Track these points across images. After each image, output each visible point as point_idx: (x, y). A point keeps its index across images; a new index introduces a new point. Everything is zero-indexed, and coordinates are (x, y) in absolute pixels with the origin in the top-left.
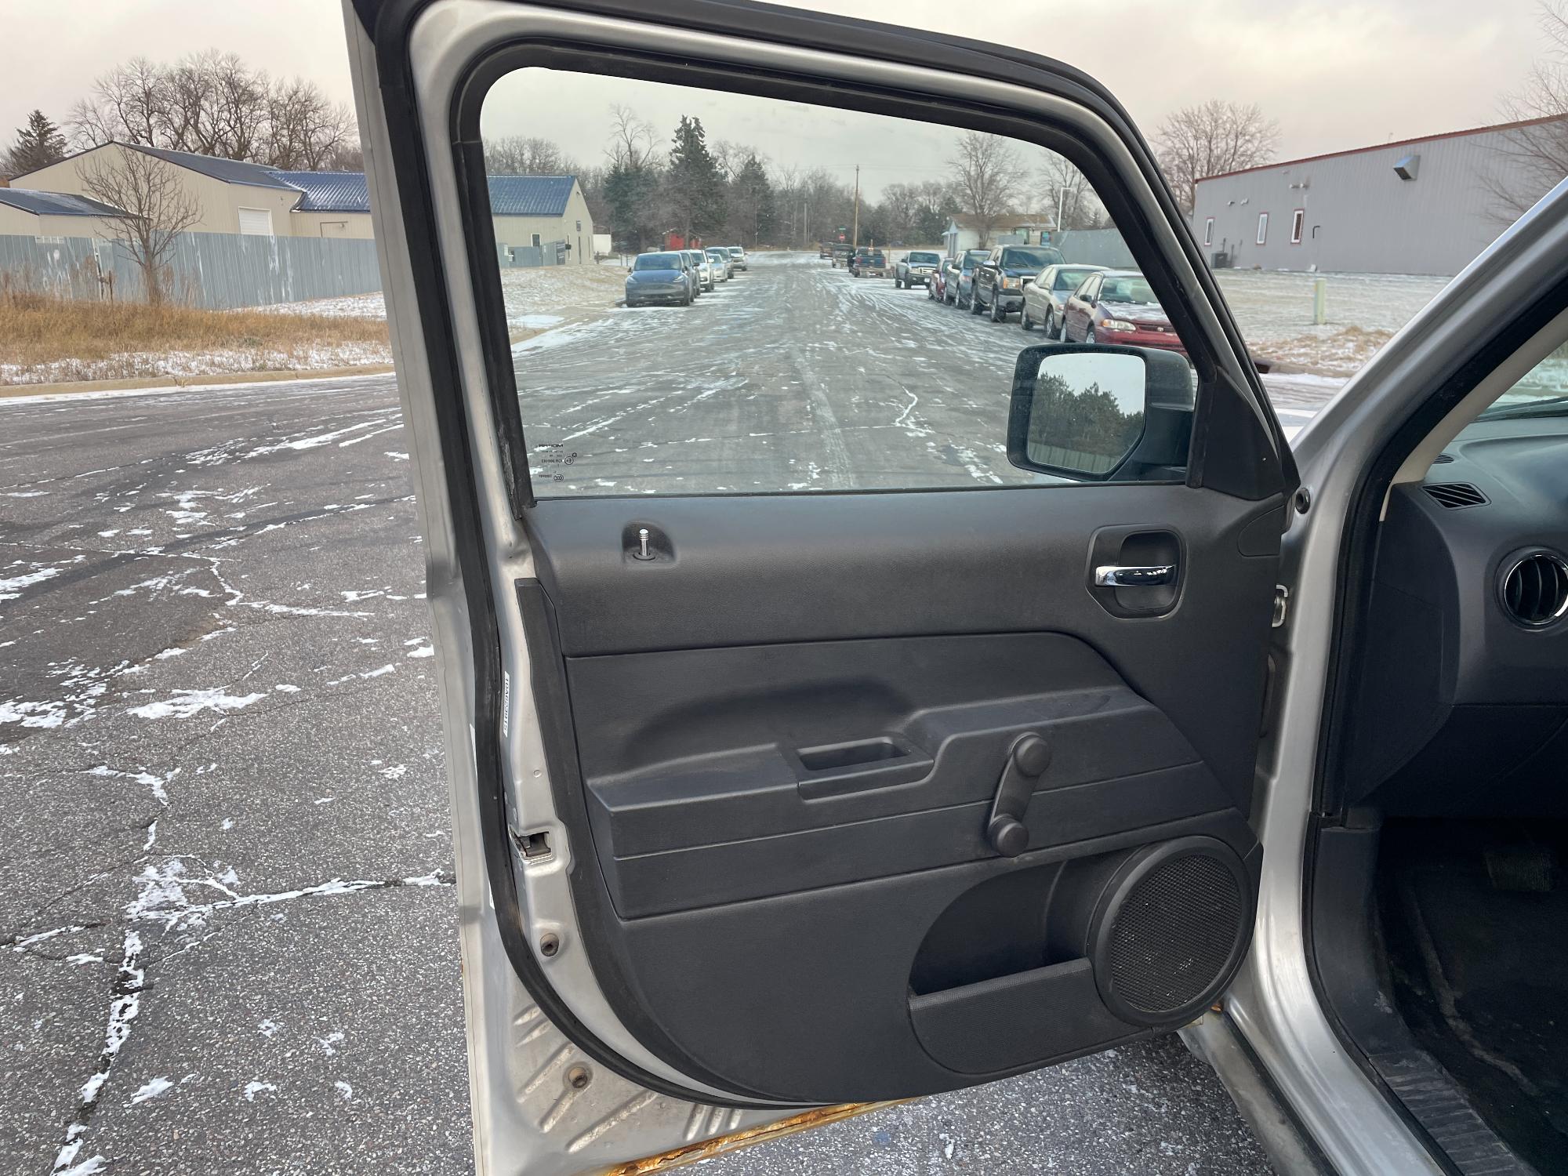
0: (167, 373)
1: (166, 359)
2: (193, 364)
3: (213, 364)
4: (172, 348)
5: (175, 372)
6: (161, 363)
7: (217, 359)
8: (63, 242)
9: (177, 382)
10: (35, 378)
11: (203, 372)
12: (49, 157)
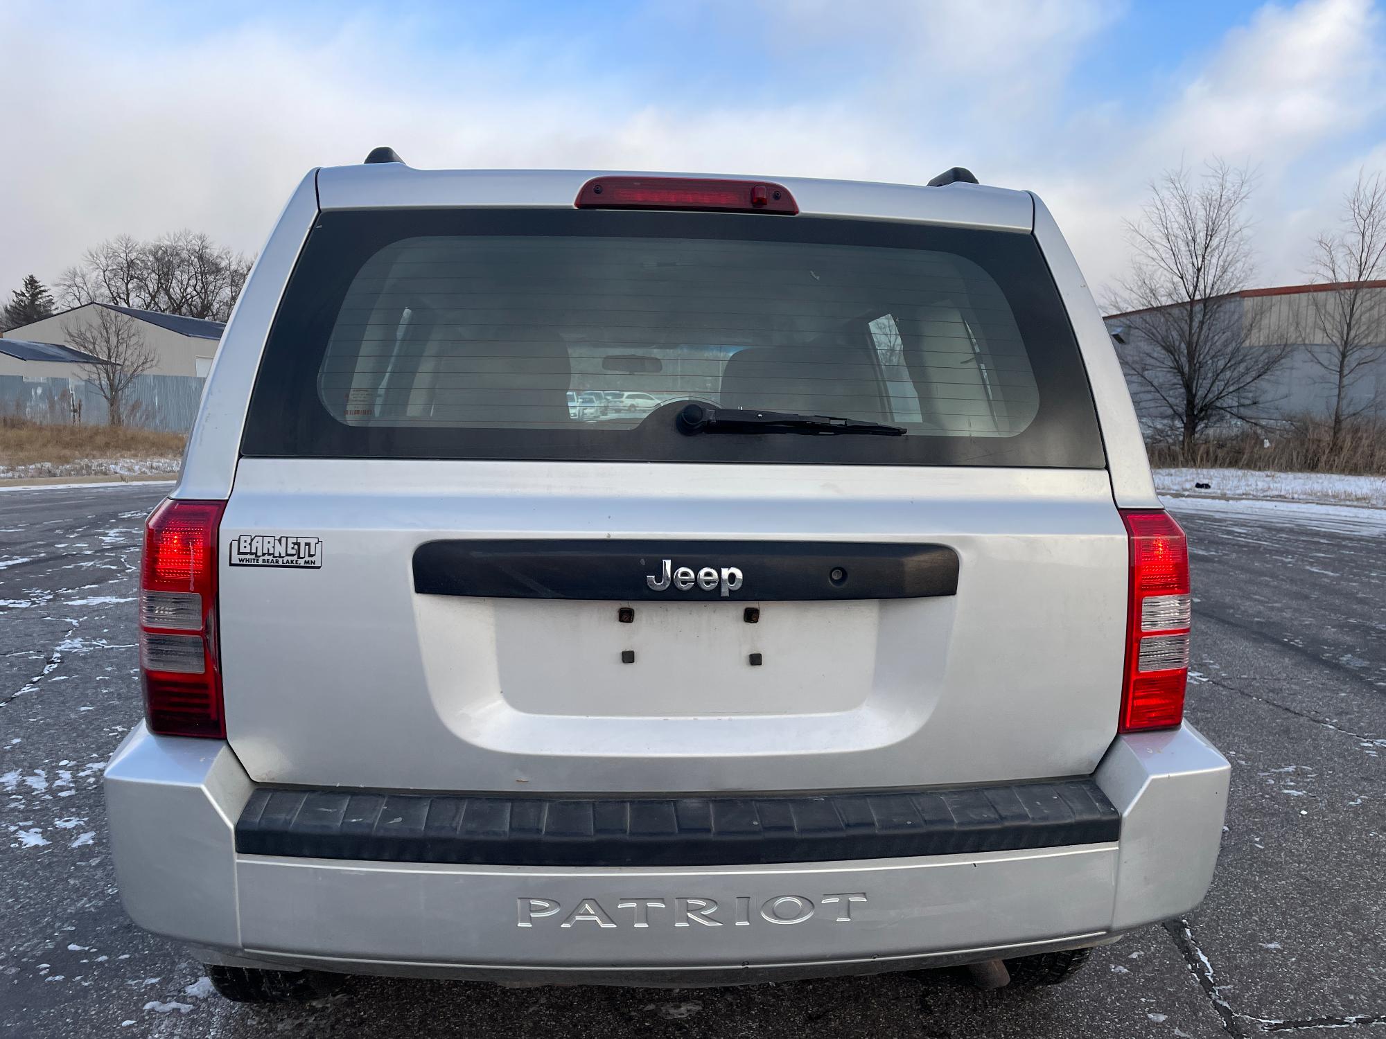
0: (116, 473)
1: (116, 464)
2: (137, 468)
3: (152, 467)
4: (122, 456)
5: (122, 472)
6: (112, 466)
7: (155, 464)
8: (46, 381)
9: (123, 479)
10: (17, 474)
11: (144, 473)
12: (39, 313)
